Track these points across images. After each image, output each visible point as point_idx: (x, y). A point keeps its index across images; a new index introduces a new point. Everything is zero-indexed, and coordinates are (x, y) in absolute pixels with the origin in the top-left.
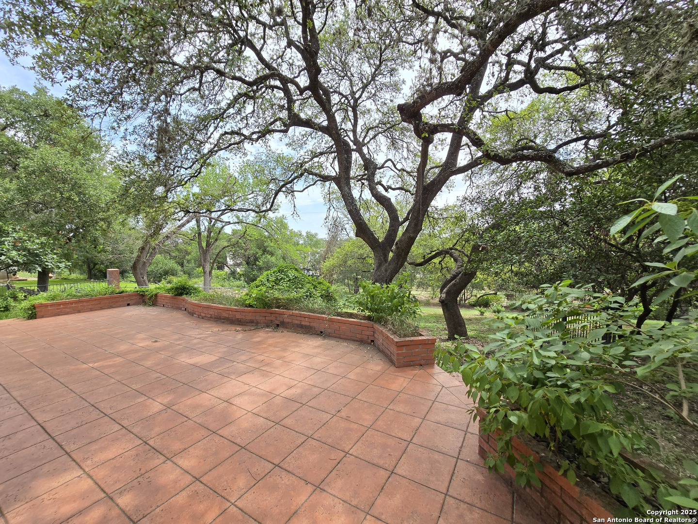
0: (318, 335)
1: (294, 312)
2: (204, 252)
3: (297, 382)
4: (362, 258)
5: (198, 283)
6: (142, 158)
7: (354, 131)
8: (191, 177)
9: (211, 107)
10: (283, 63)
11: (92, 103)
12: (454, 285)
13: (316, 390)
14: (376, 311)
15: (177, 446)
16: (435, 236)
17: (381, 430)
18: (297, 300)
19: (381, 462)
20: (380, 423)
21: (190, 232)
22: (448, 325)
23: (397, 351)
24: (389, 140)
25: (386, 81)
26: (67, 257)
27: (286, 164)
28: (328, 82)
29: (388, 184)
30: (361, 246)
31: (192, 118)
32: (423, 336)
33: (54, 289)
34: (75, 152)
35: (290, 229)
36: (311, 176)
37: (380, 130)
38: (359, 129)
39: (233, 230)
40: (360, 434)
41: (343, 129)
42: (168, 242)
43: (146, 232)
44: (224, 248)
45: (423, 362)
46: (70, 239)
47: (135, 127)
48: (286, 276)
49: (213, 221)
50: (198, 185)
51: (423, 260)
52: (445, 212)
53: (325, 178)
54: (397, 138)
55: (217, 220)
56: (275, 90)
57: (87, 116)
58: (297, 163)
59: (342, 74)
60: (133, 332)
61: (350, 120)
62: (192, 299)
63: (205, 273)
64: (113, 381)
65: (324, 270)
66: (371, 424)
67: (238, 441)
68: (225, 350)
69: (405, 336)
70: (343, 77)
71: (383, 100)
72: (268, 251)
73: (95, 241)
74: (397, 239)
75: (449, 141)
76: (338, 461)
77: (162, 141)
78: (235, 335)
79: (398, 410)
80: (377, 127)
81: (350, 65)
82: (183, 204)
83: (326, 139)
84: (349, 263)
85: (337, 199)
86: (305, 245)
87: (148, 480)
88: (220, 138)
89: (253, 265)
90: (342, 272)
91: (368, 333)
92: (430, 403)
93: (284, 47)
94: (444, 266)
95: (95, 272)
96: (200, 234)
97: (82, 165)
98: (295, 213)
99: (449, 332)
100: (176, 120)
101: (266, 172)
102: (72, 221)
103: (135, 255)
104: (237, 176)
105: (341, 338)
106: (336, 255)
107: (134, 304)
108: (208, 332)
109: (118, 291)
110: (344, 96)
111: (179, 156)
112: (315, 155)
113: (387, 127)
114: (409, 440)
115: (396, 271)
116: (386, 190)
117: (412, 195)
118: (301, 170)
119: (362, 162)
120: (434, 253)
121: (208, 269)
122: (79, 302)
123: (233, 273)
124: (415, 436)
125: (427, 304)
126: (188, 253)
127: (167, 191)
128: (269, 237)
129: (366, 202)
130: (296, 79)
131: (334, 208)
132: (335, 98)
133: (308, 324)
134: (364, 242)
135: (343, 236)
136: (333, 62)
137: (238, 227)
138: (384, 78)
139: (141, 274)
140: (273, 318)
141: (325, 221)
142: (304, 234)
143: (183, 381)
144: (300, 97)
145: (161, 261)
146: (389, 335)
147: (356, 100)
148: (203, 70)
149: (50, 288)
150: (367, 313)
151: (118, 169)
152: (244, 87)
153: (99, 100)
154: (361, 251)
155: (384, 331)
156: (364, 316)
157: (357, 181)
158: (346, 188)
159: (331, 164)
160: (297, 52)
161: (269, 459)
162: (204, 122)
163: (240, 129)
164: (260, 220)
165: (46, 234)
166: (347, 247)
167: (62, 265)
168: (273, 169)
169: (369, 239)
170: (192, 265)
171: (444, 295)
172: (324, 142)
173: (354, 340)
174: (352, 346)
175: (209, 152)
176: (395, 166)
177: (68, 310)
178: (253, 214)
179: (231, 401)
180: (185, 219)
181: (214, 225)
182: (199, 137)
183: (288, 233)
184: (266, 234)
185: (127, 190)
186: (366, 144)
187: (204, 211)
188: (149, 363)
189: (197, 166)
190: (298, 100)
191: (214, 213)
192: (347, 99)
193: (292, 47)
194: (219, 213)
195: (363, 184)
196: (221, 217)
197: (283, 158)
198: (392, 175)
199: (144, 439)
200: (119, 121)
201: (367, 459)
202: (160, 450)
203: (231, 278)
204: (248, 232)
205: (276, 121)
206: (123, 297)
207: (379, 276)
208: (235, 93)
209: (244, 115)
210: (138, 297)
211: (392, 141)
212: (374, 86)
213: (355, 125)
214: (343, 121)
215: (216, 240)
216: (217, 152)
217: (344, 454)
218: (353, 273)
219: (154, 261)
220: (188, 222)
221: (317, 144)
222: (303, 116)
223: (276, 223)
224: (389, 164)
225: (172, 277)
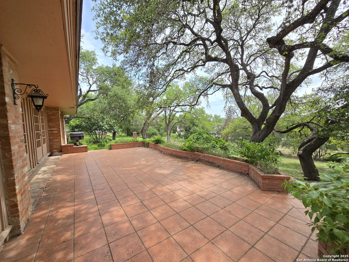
0: (217, 167)
1: (205, 154)
2: (168, 125)
3: (204, 189)
4: (246, 128)
5: (165, 139)
6: (145, 86)
7: (242, 59)
8: (163, 92)
9: (171, 60)
10: (204, 32)
11: (128, 66)
12: (309, 145)
13: (214, 195)
14: (251, 157)
15: (152, 206)
16: (296, 115)
17: (248, 222)
18: (207, 149)
19: (247, 239)
20: (248, 218)
21: (162, 116)
22: (303, 170)
23: (262, 181)
24: (264, 60)
25: (262, 26)
26: (121, 127)
27: (204, 81)
28: (227, 35)
29: (263, 85)
30: (245, 122)
31: (164, 66)
32: (281, 174)
33: (117, 139)
34: (123, 87)
35: (206, 113)
36: (217, 86)
37: (258, 55)
38: (244, 57)
39: (180, 115)
40: (236, 221)
41: (235, 59)
42: (154, 121)
43: (146, 117)
44: (176, 123)
45: (280, 190)
46: (122, 121)
47: (142, 74)
48: (202, 136)
49: (172, 111)
50: (166, 95)
51: (286, 130)
52: (304, 99)
53: (224, 86)
54: (269, 58)
55: (173, 110)
56: (200, 46)
57: (127, 71)
58: (210, 80)
59: (235, 29)
60: (140, 158)
61: (239, 53)
62: (161, 146)
63: (168, 134)
64: (133, 176)
65: (223, 134)
66: (243, 218)
67: (176, 210)
68: (174, 169)
69: (268, 173)
70: (236, 30)
71: (260, 38)
72: (195, 125)
73: (129, 121)
74: (267, 117)
75: (307, 53)
76: (222, 231)
77: (151, 78)
78: (178, 163)
79: (260, 214)
80: (256, 54)
81: (240, 23)
82: (159, 104)
83: (225, 65)
84: (237, 131)
85: (231, 97)
86: (213, 121)
87: (141, 216)
88: (174, 73)
89: (188, 131)
90: (233, 136)
91: (245, 169)
92: (283, 215)
93: (204, 23)
94: (302, 133)
95: (129, 133)
96: (166, 117)
97: (126, 92)
98: (208, 105)
99: (304, 175)
100: (157, 68)
101: (195, 87)
102: (123, 114)
103: (142, 127)
104: (182, 90)
105: (230, 170)
106: (230, 126)
107: (141, 147)
108: (167, 160)
109: (136, 141)
110: (235, 41)
111: (158, 84)
112: (219, 75)
113: (262, 53)
114: (266, 232)
115: (266, 135)
116: (261, 89)
117: (279, 90)
118: (212, 83)
119: (246, 75)
120: (295, 125)
121: (169, 133)
122: (124, 144)
123: (179, 135)
124: (270, 231)
125: (289, 156)
126: (161, 126)
127: (154, 99)
128: (196, 118)
129: (248, 97)
130: (210, 38)
131: (229, 101)
132: (231, 43)
133: (212, 161)
134: (246, 120)
135: (235, 116)
136: (230, 24)
137: (182, 113)
138: (261, 25)
139: (144, 134)
140: (195, 157)
141: (224, 109)
142: (213, 116)
143: (156, 180)
144: (212, 46)
145: (151, 129)
146: (258, 171)
147: (243, 42)
148: (167, 44)
149: (116, 139)
150: (245, 158)
151: (137, 92)
152: (185, 47)
153: (130, 65)
154: (245, 124)
155: (255, 169)
156: (244, 160)
157: (243, 86)
158: (236, 91)
159: (228, 78)
160: (211, 24)
161: (188, 221)
162: (168, 67)
163: (183, 68)
164: (191, 110)
165: (115, 119)
166: (237, 122)
167: (119, 130)
168: (198, 85)
169: (249, 117)
170: (163, 131)
171: (301, 152)
172: (224, 67)
173: (237, 172)
174: (236, 175)
175: (170, 80)
176: (267, 75)
177: (120, 147)
178: (188, 107)
179: (174, 192)
180: (160, 111)
181: (172, 113)
182: (166, 74)
183: (205, 116)
184: (195, 116)
185: (139, 100)
186: (249, 64)
187: (167, 107)
188: (145, 171)
189: (165, 87)
190: (211, 48)
191: (172, 107)
192: (238, 42)
193: (208, 22)
194: (174, 107)
195: (247, 87)
196: (175, 109)
197: (203, 79)
198: (266, 80)
199: (141, 200)
200: (136, 72)
201: (238, 235)
202: (146, 206)
203: (179, 137)
204: (186, 116)
205: (199, 61)
206: (137, 143)
207: (255, 138)
208: (181, 52)
209: (185, 61)
210: (142, 144)
211: (266, 61)
212: (255, 31)
213: (242, 55)
214: (235, 54)
215: (173, 120)
216: (173, 80)
217: (226, 229)
218: (240, 136)
219: (149, 129)
220: (162, 112)
221: (220, 69)
222: (213, 56)
223: (199, 111)
224: (264, 74)
225: (155, 136)
